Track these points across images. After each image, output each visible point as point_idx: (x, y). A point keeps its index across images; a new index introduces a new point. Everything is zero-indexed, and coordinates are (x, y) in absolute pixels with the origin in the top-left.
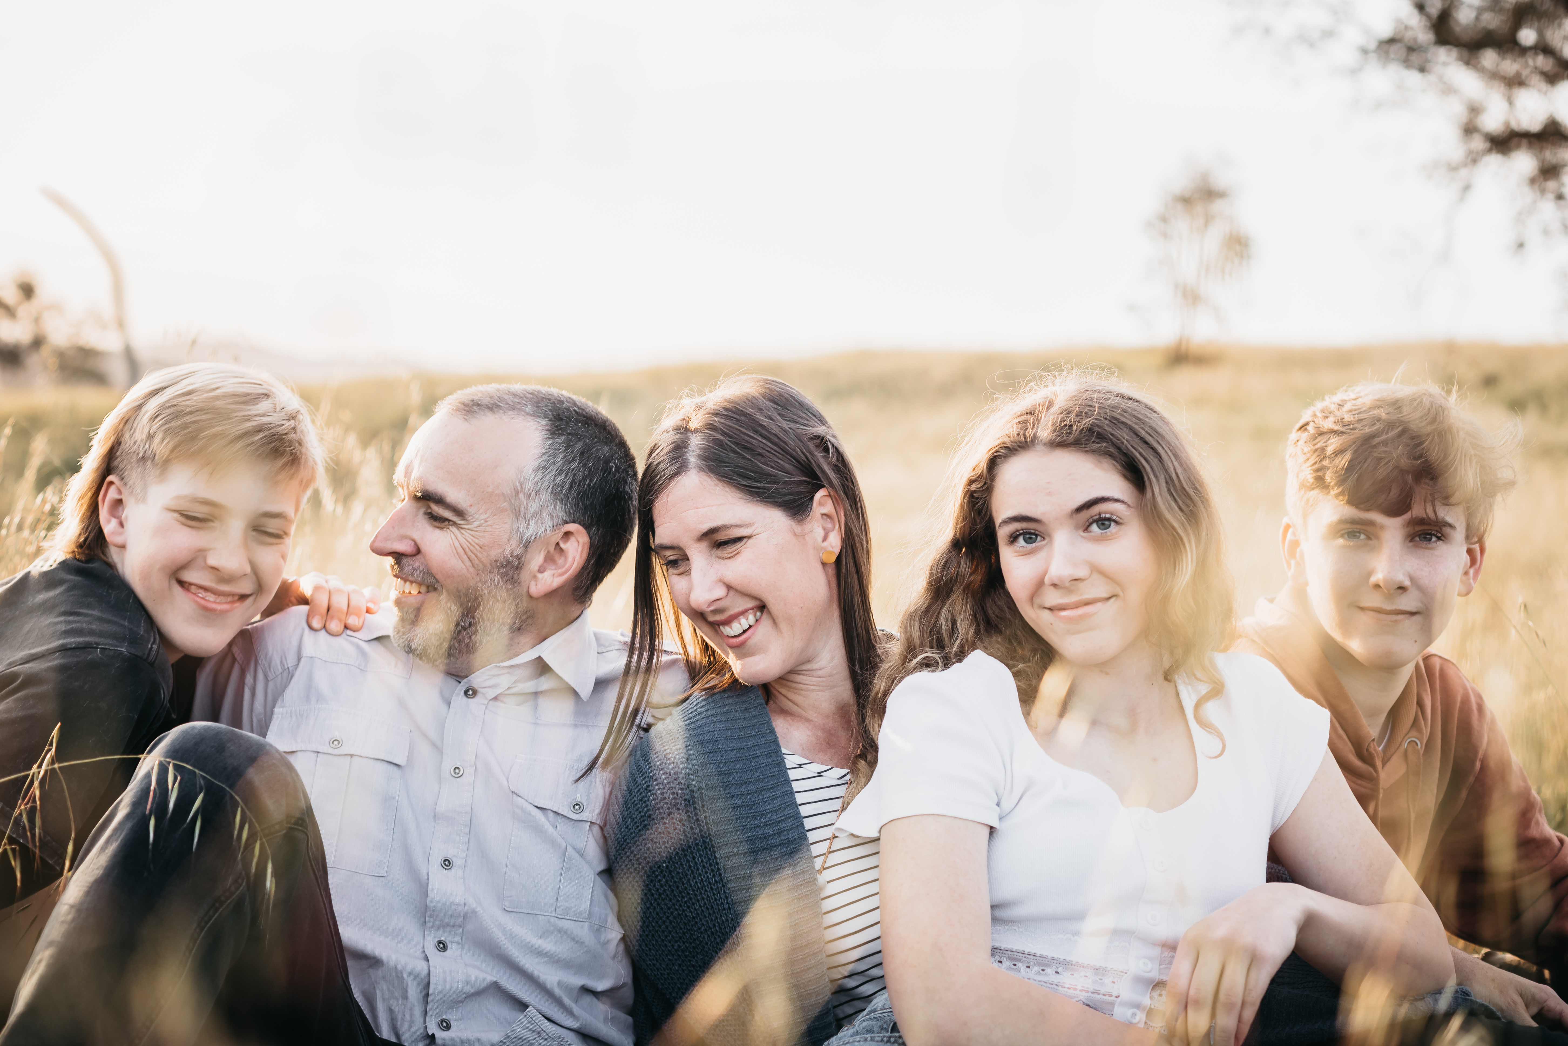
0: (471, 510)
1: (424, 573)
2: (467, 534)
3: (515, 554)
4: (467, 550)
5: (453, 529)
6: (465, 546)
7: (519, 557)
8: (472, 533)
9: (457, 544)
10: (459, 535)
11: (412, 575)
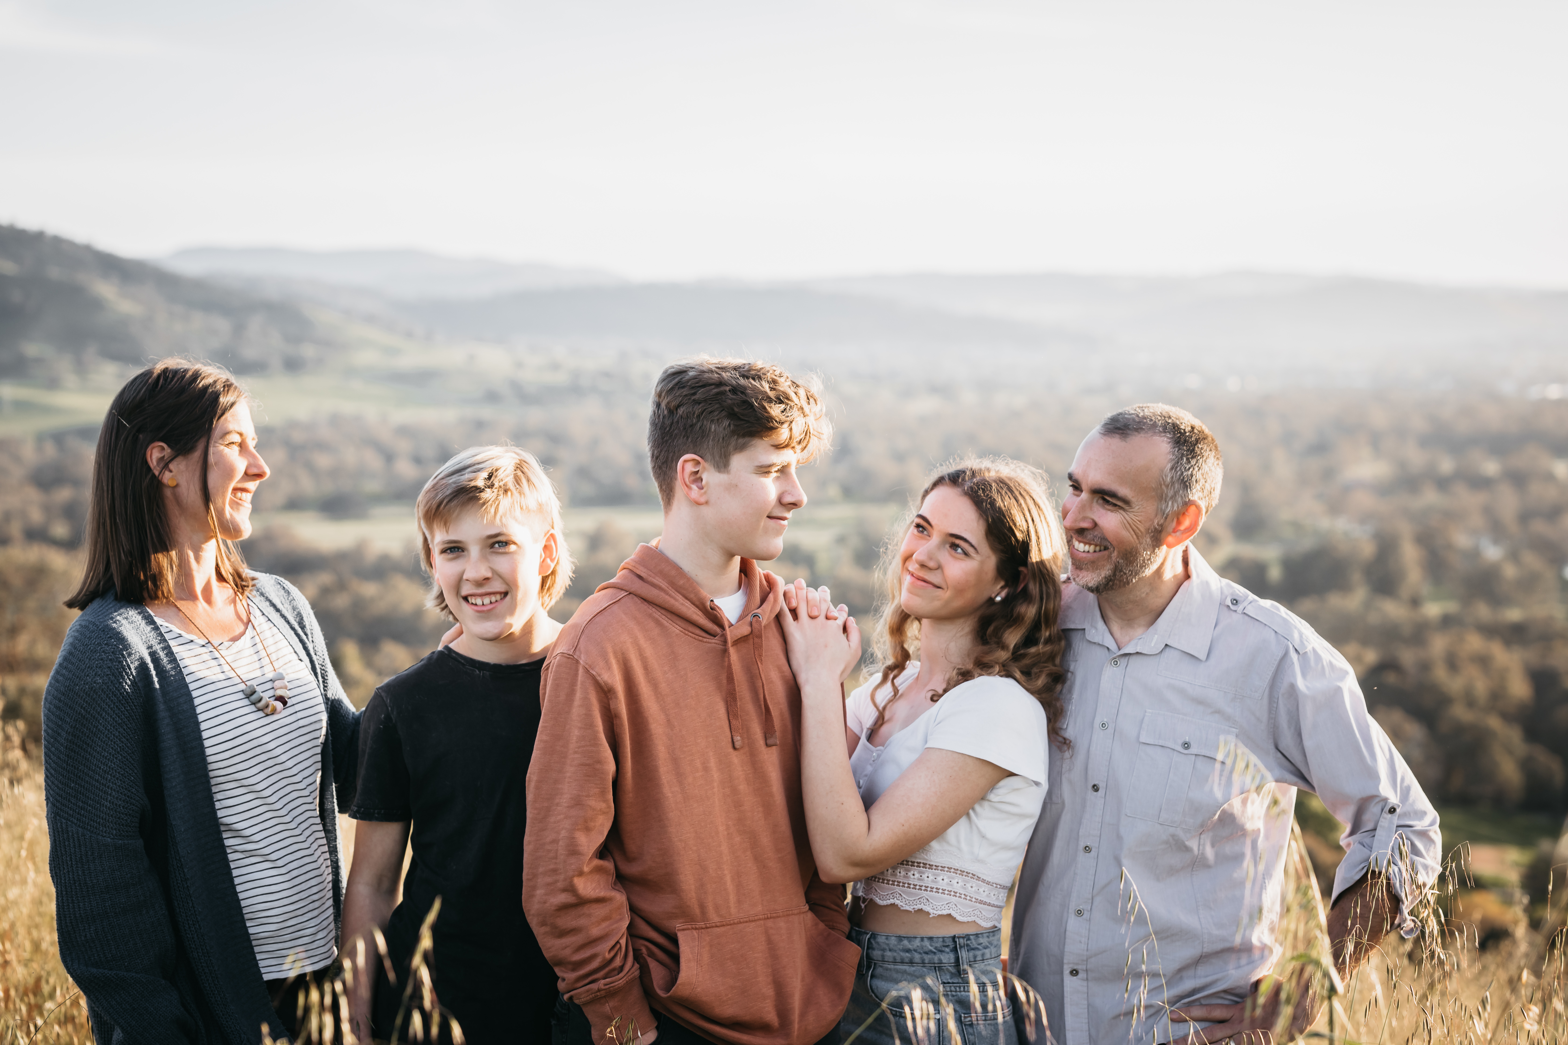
0: (1133, 500)
1: (1101, 539)
2: (1131, 515)
3: (1160, 523)
4: (1132, 524)
5: (1121, 511)
6: (1130, 522)
7: (1162, 525)
8: (1134, 514)
9: (1125, 521)
10: (1126, 516)
11: (1094, 540)
